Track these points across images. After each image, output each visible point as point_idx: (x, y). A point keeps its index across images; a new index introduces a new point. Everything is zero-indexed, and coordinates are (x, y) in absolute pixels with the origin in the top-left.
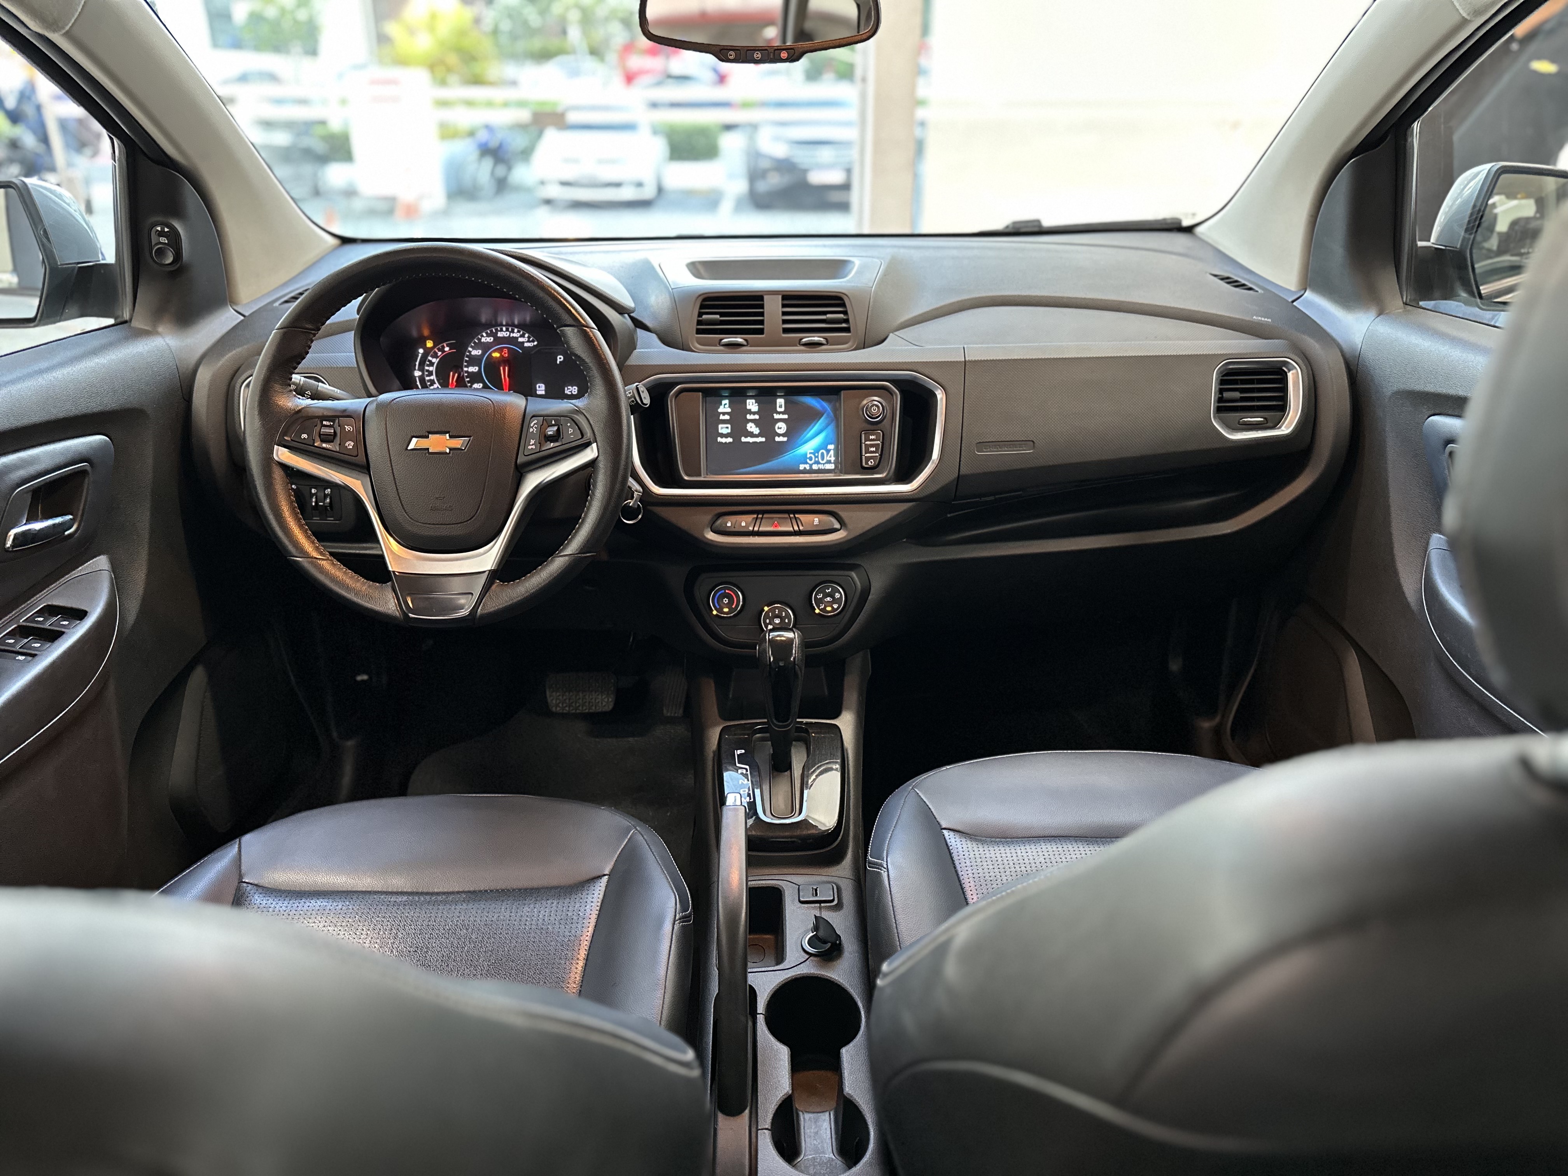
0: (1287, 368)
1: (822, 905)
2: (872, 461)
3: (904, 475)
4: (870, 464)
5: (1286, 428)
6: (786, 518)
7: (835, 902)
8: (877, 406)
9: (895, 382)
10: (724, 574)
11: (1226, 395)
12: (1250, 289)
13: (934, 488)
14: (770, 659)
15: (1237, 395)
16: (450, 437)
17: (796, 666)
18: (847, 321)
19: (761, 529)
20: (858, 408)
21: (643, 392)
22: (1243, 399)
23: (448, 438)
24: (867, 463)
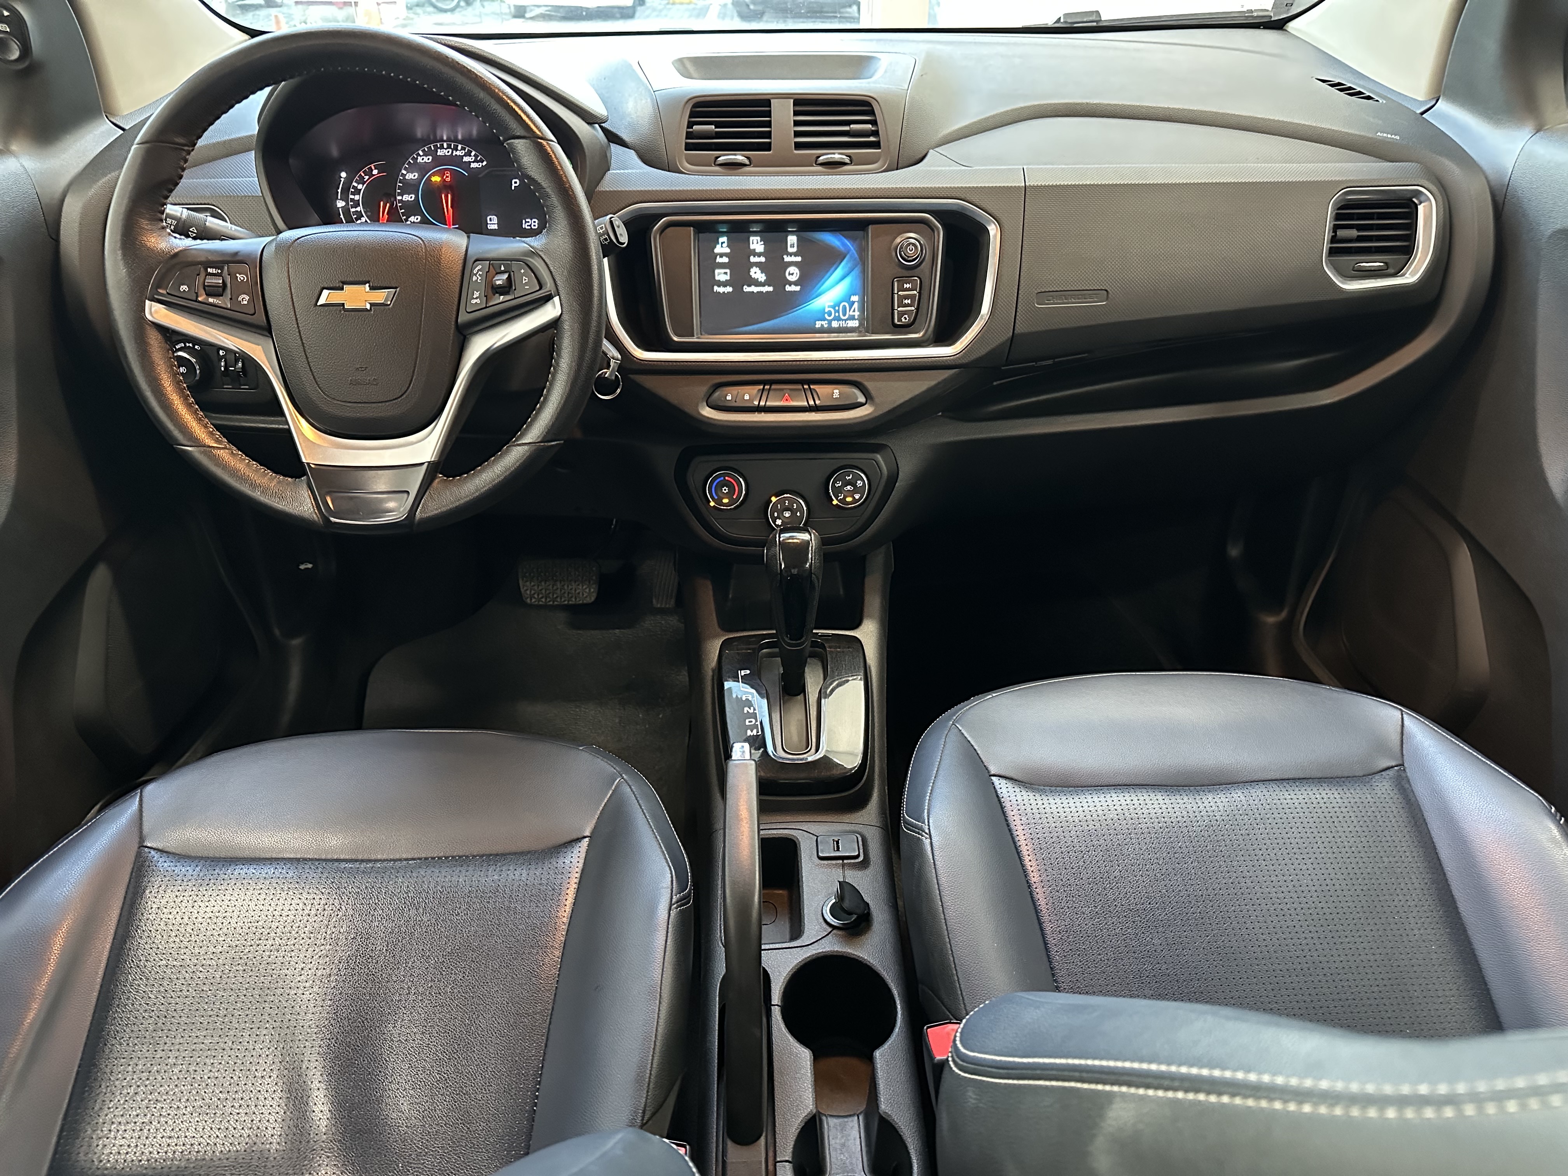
0: (1417, 199)
1: (845, 861)
2: (906, 316)
3: (945, 335)
4: (903, 320)
5: (1411, 276)
6: (800, 390)
7: (861, 858)
8: (914, 245)
9: (940, 214)
10: (722, 457)
11: (1341, 233)
12: (1369, 98)
13: (983, 351)
14: (781, 565)
15: (1354, 233)
16: (372, 288)
17: (813, 576)
18: (876, 133)
19: (768, 403)
20: (890, 248)
21: (618, 227)
22: (1360, 239)
23: (368, 289)
24: (900, 320)
